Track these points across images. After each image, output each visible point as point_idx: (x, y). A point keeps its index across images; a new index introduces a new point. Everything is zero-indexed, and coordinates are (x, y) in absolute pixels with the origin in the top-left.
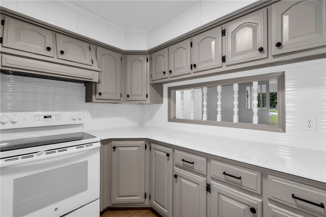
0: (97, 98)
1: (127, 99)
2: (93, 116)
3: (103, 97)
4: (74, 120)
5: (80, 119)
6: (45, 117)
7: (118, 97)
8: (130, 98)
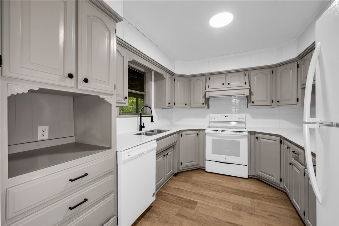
0: (251, 105)
1: (278, 104)
2: (253, 117)
3: (255, 104)
4: (239, 119)
5: (243, 119)
6: (225, 117)
7: (270, 103)
8: (280, 103)
